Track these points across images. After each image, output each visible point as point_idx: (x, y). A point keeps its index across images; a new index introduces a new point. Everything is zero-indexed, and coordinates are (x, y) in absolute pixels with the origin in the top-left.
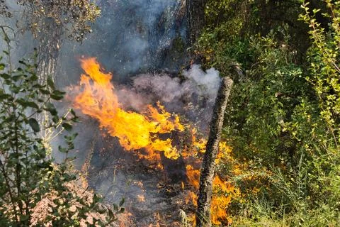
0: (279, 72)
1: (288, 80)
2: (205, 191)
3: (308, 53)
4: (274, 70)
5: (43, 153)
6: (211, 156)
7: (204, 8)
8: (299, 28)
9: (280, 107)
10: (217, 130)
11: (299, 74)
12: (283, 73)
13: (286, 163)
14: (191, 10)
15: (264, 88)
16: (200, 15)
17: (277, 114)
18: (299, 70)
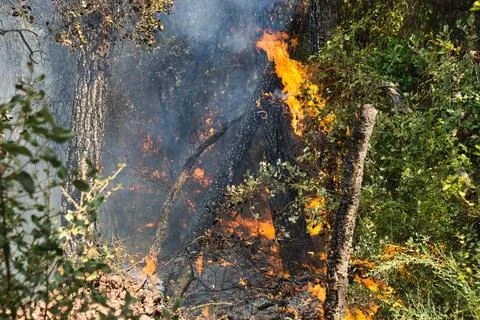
0: (459, 96)
2: (335, 288)
4: (451, 92)
5: (46, 226)
6: (344, 231)
9: (461, 151)
10: (353, 189)
12: (466, 97)
13: (469, 243)
15: (435, 122)
17: (457, 162)
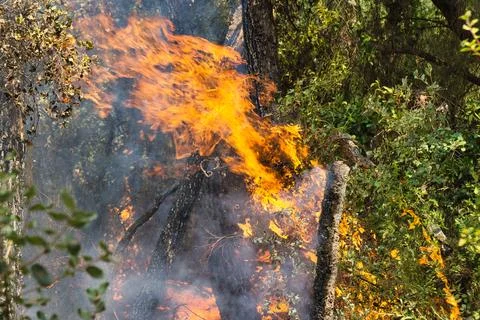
0: (425, 146)
1: (443, 157)
3: (469, 106)
4: (416, 143)
6: (324, 305)
7: (276, 45)
8: (445, 64)
9: (432, 207)
10: (330, 257)
11: (461, 146)
12: (432, 147)
14: (256, 51)
15: (401, 176)
16: (272, 58)
18: (460, 138)
